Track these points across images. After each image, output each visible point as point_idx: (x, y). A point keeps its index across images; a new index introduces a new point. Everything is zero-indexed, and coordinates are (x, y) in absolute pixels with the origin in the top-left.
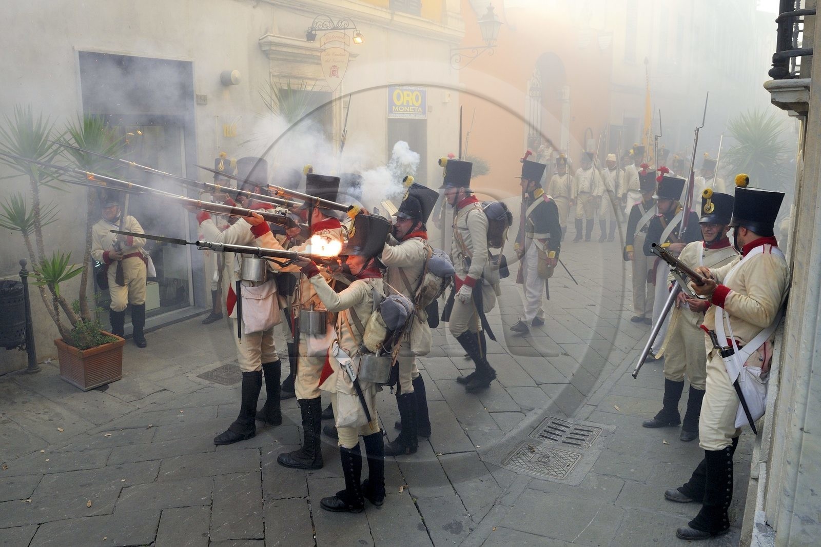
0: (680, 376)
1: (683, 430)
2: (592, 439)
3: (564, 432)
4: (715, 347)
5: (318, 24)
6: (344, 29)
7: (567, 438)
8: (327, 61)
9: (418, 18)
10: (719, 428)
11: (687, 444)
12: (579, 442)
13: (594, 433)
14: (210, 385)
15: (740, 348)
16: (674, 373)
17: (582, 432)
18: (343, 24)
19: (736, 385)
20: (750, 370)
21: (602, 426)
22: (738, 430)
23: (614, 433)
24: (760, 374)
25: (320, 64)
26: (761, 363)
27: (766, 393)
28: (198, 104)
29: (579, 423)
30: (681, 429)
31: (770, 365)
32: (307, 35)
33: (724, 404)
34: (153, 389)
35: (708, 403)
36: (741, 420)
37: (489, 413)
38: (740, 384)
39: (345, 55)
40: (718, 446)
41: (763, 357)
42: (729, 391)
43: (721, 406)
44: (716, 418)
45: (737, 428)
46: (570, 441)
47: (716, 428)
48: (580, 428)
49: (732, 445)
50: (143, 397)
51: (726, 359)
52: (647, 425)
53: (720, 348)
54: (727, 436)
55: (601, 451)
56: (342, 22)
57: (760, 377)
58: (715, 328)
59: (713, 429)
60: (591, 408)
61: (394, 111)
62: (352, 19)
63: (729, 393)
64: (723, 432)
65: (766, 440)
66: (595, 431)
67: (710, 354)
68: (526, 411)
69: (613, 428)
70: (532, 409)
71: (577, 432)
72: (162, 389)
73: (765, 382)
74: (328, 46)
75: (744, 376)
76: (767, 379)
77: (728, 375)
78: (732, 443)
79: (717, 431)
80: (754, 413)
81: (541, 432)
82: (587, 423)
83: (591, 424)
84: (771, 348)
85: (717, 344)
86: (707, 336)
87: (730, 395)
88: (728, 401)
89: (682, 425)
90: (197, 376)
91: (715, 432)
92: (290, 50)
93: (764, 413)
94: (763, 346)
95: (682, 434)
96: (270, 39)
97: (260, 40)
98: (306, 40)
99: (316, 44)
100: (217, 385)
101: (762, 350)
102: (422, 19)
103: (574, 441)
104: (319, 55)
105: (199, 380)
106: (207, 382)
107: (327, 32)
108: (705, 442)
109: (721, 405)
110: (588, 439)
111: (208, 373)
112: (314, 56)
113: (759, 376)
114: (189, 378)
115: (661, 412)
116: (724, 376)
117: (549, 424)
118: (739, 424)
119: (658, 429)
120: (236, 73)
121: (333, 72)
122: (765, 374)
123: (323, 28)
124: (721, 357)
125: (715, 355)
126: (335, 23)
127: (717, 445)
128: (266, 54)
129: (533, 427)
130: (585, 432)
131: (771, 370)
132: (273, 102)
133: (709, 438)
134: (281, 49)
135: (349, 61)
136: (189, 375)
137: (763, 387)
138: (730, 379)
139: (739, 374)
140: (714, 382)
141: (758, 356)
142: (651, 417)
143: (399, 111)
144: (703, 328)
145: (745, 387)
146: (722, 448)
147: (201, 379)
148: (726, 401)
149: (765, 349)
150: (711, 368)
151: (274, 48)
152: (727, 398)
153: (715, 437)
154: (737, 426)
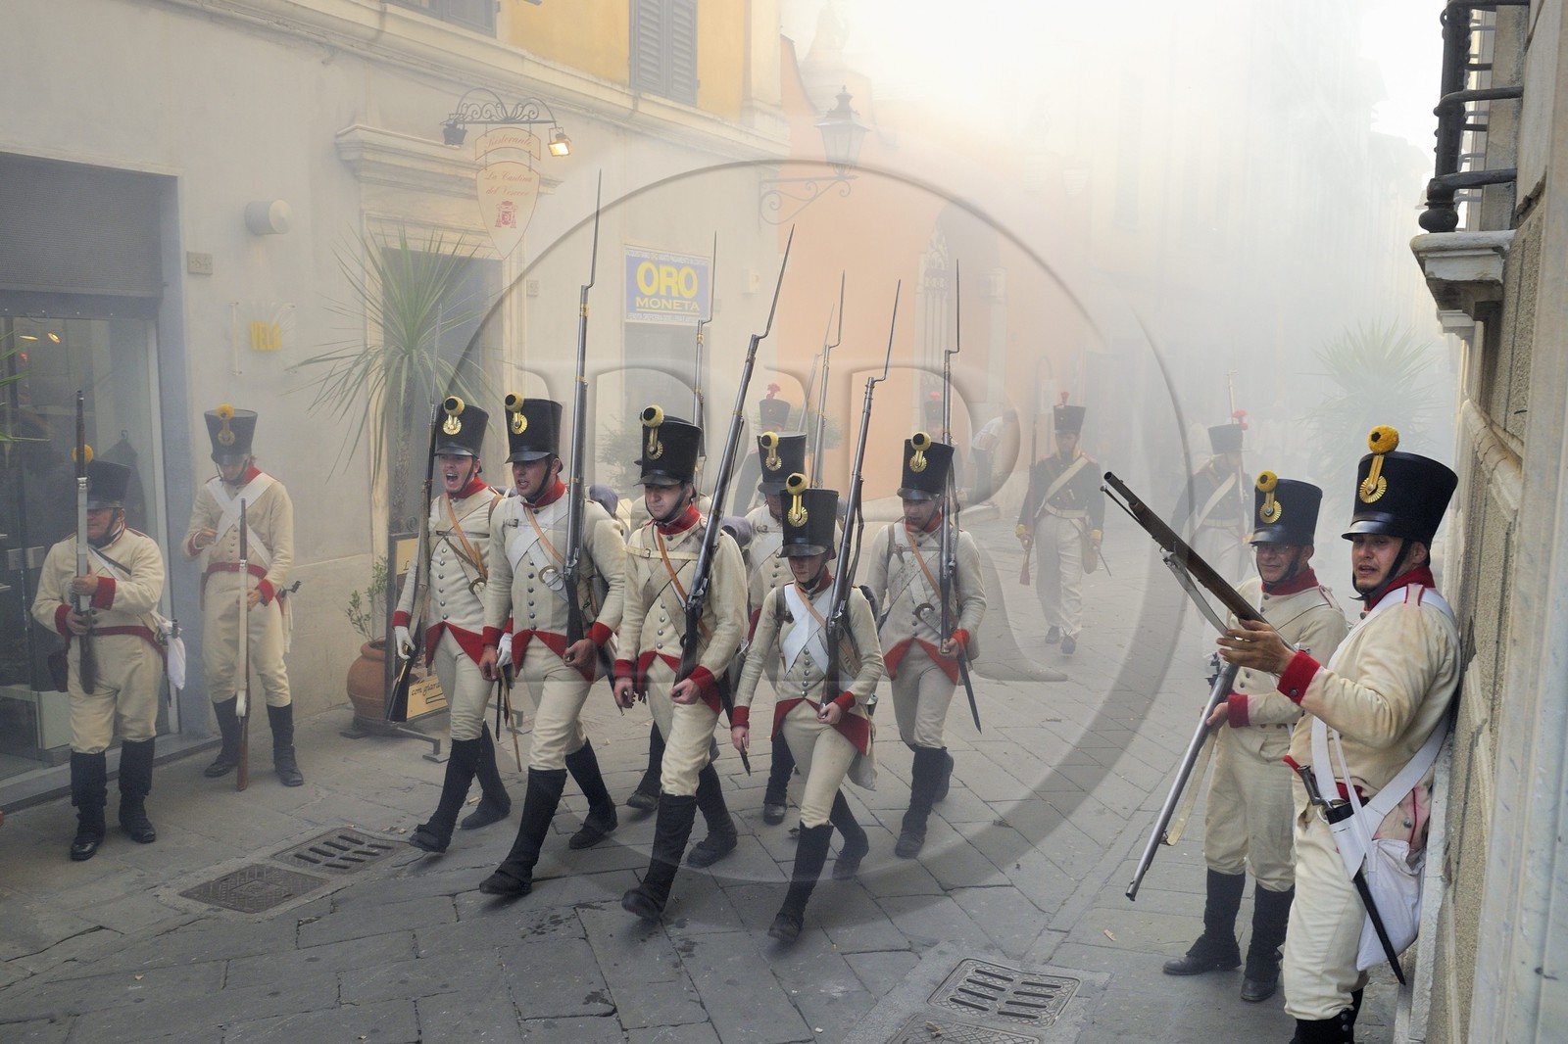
0: (1236, 863)
1: (1247, 977)
2: (1059, 1003)
3: (1003, 990)
4: (1313, 802)
5: (471, 109)
6: (528, 122)
7: (1007, 1002)
8: (489, 192)
9: (692, 110)
10: (1325, 972)
11: (1254, 1008)
12: (1033, 1011)
13: (1064, 991)
14: (212, 913)
15: (1364, 801)
16: (1222, 858)
17: (1038, 990)
18: (526, 112)
19: (1360, 880)
20: (1387, 847)
21: (1080, 974)
22: (1363, 976)
23: (1105, 989)
24: (1406, 854)
25: (476, 198)
26: (1407, 832)
27: (1419, 895)
28: (190, 273)
29: (1031, 970)
30: (1242, 976)
31: (1425, 835)
32: (445, 132)
33: (1334, 920)
34: (72, 928)
35: (1300, 919)
36: (1371, 953)
37: (843, 954)
38: (1366, 877)
39: (530, 180)
40: (1324, 1010)
41: (1411, 820)
42: (1340, 893)
43: (1329, 925)
44: (1320, 952)
45: (1361, 972)
46: (1015, 1009)
47: (1320, 973)
48: (1035, 980)
49: (1351, 1008)
50: (45, 946)
51: (1337, 826)
52: (1173, 970)
53: (1323, 803)
54: (1342, 988)
55: (1079, 1029)
56: (523, 107)
57: (1407, 861)
58: (1311, 760)
59: (1313, 974)
60: (1057, 937)
61: (640, 307)
62: (547, 104)
63: (1344, 897)
64: (1335, 981)
65: (1422, 995)
66: (1066, 986)
67: (1304, 815)
68: (920, 949)
69: (1102, 978)
70: (933, 943)
71: (1029, 989)
72: (92, 926)
73: (1416, 872)
74: (492, 158)
75: (1374, 860)
76: (1420, 865)
77: (1342, 857)
78: (1352, 1004)
79: (1320, 979)
80: (1397, 937)
81: (952, 993)
82: (1049, 970)
83: (1058, 972)
84: (1427, 799)
85: (1318, 795)
86: (1296, 778)
87: (1346, 901)
88: (1342, 913)
89: (1243, 967)
90: (180, 895)
91: (1317, 981)
92: (406, 163)
93: (1416, 936)
94: (1411, 795)
95: (1244, 987)
96: (361, 135)
97: (338, 136)
98: (442, 144)
99: (465, 153)
100: (227, 913)
101: (1407, 804)
102: (699, 112)
103: (1023, 1010)
104: (474, 176)
105: (186, 902)
106: (205, 906)
107: (491, 127)
108: (1297, 1002)
109: (1327, 921)
110: (1051, 1003)
111: (206, 885)
112: (461, 178)
113: (1404, 859)
114: (161, 899)
115: (1200, 941)
116: (1332, 861)
117: (970, 974)
118: (1365, 963)
119: (1196, 977)
120: (281, 208)
121: (503, 216)
122: (1415, 856)
123: (482, 119)
124: (1327, 822)
125: (1313, 818)
126: (510, 109)
127: (1322, 1008)
128: (353, 169)
129: (935, 983)
130: (1044, 989)
131: (1428, 847)
132: (367, 277)
133: (1306, 994)
134: (385, 159)
135: (539, 194)
136: (162, 891)
137: (1413, 882)
138: (1344, 865)
139: (1365, 857)
140: (1313, 873)
141: (1403, 817)
142: (1180, 953)
143: (650, 308)
144: (1290, 761)
145: (1376, 884)
146: (1331, 1013)
147: (190, 901)
148: (1338, 913)
149: (1415, 803)
150: (1304, 844)
151: (369, 156)
152: (1339, 907)
153: (1316, 991)
154: (1360, 968)
